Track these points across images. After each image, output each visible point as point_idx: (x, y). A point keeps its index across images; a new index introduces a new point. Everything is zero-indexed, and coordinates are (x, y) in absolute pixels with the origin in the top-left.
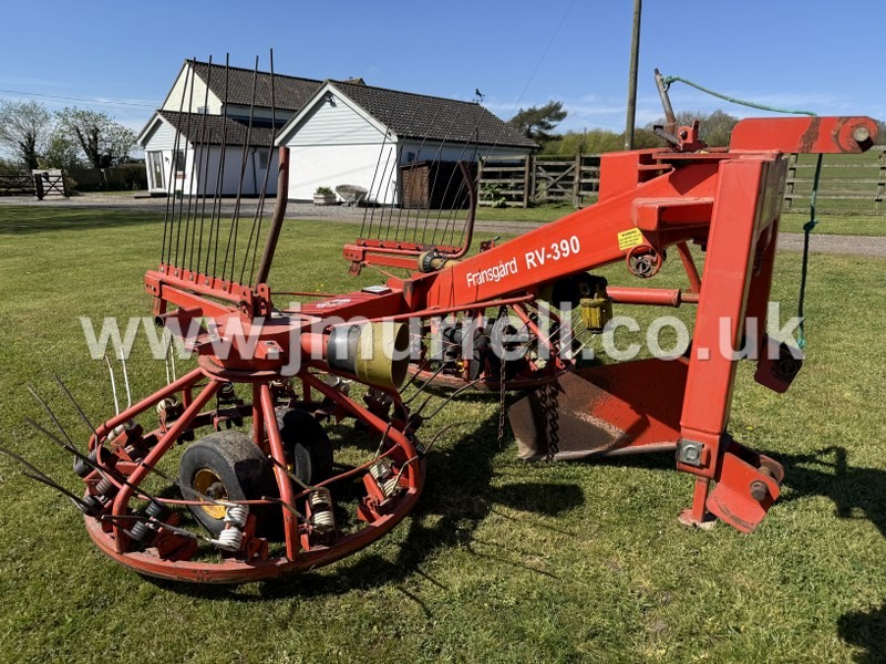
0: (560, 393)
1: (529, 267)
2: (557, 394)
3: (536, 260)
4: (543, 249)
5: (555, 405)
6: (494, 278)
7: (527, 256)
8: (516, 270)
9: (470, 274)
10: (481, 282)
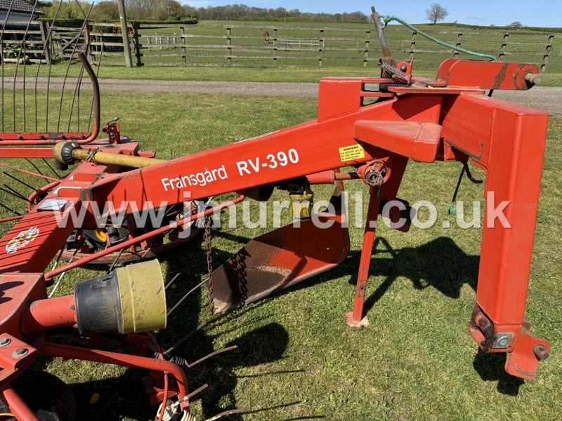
0: (247, 257)
1: (242, 174)
2: (245, 258)
3: (250, 168)
4: (257, 159)
5: (244, 267)
6: (199, 183)
7: (238, 164)
8: (226, 176)
9: (166, 179)
10: (182, 186)
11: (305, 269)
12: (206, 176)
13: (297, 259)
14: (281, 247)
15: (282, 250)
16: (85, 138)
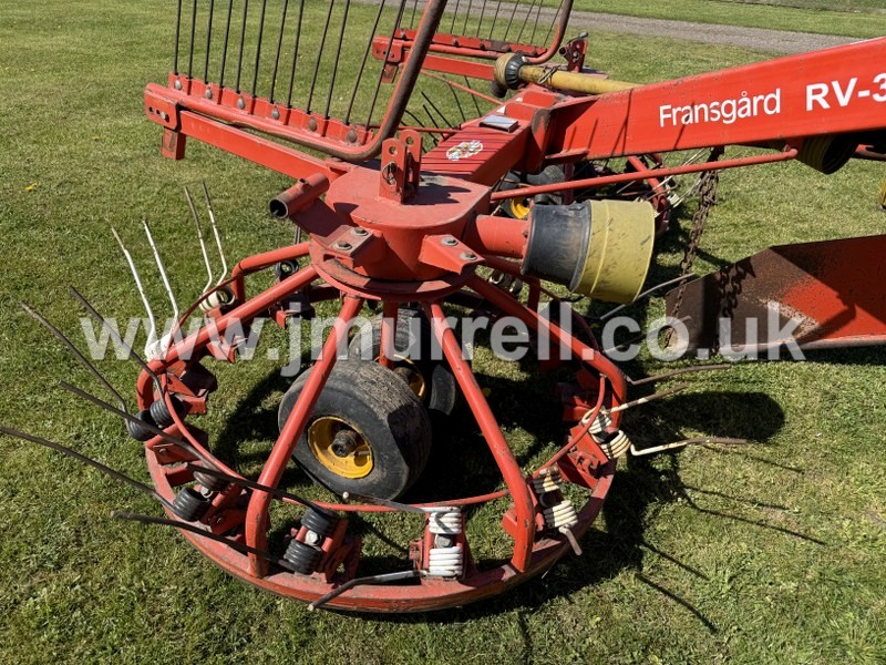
0: (748, 275)
1: (810, 107)
2: (743, 277)
3: (831, 97)
4: (853, 82)
5: (737, 291)
6: (722, 117)
7: (810, 89)
8: (778, 109)
9: (669, 107)
10: (691, 120)
11: (847, 328)
12: (738, 107)
13: (840, 307)
14: (815, 275)
15: (816, 281)
16: (536, 55)
